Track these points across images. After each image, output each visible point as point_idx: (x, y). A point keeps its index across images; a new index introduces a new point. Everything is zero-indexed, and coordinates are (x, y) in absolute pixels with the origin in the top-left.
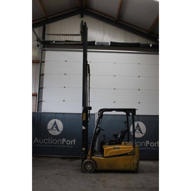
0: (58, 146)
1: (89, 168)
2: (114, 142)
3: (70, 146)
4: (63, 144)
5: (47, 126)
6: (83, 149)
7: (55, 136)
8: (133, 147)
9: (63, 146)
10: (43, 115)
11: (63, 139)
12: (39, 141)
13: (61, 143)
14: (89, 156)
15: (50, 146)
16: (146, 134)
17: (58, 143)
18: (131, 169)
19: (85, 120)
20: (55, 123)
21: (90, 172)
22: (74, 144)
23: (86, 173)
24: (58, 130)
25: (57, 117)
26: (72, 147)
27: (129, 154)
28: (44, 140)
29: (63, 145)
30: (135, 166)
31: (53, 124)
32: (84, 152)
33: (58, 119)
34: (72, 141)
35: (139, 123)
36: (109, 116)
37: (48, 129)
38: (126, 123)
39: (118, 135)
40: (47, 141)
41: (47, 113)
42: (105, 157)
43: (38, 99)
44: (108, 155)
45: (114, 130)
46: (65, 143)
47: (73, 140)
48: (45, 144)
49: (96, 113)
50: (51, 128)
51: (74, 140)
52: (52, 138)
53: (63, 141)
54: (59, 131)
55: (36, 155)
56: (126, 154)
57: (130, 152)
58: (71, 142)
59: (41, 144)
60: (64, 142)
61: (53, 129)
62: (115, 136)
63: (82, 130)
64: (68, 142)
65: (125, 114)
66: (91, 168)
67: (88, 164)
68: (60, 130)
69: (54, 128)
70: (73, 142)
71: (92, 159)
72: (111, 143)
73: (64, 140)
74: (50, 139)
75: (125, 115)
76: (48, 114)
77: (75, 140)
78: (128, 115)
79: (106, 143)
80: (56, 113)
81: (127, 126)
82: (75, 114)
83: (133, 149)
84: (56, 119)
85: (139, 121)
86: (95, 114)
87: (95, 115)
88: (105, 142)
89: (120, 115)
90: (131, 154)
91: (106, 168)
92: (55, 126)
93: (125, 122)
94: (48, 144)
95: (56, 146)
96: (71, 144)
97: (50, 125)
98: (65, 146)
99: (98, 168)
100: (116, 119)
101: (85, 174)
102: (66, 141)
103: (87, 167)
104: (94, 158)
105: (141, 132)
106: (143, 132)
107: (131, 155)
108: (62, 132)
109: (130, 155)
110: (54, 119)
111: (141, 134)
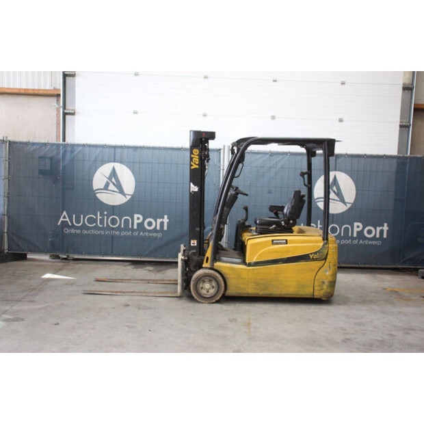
0: (123, 234)
1: (208, 292)
2: (274, 226)
3: (154, 234)
4: (135, 227)
5: (92, 180)
6: (192, 242)
8: (323, 239)
10: (79, 152)
11: (136, 216)
12: (72, 222)
14: (207, 262)
15: (103, 232)
16: (354, 204)
17: (122, 226)
18: (316, 293)
19: (197, 167)
20: (114, 173)
21: (210, 300)
22: (165, 228)
23: (200, 302)
24: (121, 191)
25: (118, 157)
26: (159, 235)
27: (311, 256)
28: (84, 218)
29: (135, 230)
30: (325, 287)
32: (195, 251)
33: (121, 162)
34: (159, 221)
35: (337, 177)
36: (258, 156)
37: (94, 189)
38: (306, 176)
39: (283, 208)
40: (95, 221)
41: (90, 146)
42: (249, 265)
43: (64, 108)
44: (257, 259)
45: (270, 192)
46: (141, 225)
47: (163, 218)
48: (89, 228)
49: (224, 146)
50: (102, 187)
51: (166, 217)
53: (136, 222)
54: (124, 195)
55: (65, 257)
56: (305, 258)
57: (315, 253)
58: (156, 224)
59: (77, 228)
61: (109, 188)
62: (276, 210)
64: (150, 224)
65: (303, 150)
66: (212, 291)
67: (204, 282)
69: (111, 187)
70: (162, 224)
71: (215, 268)
72: (264, 229)
73: (138, 219)
74: (100, 216)
75: (301, 154)
77: (168, 218)
78: (311, 154)
79: (250, 226)
80: (115, 147)
81: (306, 183)
82: (165, 149)
83: (322, 244)
84: (114, 162)
85: (339, 171)
86: (220, 150)
87: (220, 153)
88: (247, 224)
89: (289, 153)
90: (315, 257)
91: (251, 290)
92: (113, 180)
93: (302, 174)
94: (96, 228)
95: (117, 233)
96: (158, 228)
98: (141, 233)
99: (231, 291)
100: (276, 163)
101: (197, 305)
102: (144, 220)
103: (202, 288)
104: (220, 267)
105: (343, 200)
106: (346, 201)
107: (317, 260)
109: (313, 260)
111: (341, 204)
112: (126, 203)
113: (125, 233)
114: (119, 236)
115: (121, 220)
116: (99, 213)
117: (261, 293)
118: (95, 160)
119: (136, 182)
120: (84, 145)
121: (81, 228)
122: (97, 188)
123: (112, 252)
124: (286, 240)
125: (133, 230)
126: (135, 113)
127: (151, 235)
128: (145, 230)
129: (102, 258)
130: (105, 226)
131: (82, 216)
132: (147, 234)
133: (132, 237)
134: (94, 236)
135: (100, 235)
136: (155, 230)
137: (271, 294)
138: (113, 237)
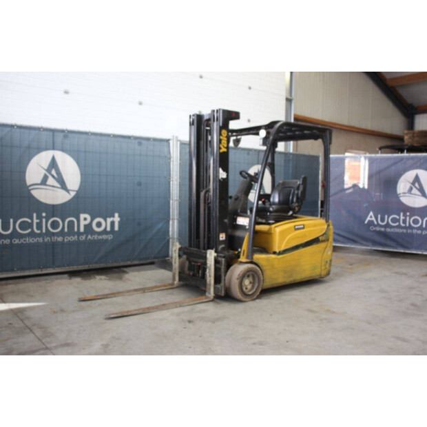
0: (67, 239)
3: (104, 237)
5: (25, 172)
7: (54, 206)
9: (84, 237)
11: (82, 216)
13: (76, 230)
15: (41, 240)
18: (322, 273)
20: (53, 164)
22: (116, 228)
26: (110, 237)
27: (320, 238)
28: (15, 223)
29: (82, 234)
30: (328, 266)
31: (46, 166)
32: (223, 246)
33: (63, 150)
34: (109, 220)
40: (30, 225)
41: (21, 127)
46: (88, 228)
47: (113, 216)
50: (39, 182)
51: (117, 215)
52: (44, 214)
53: (83, 223)
54: (68, 191)
57: (323, 235)
58: (106, 224)
60: (85, 226)
63: (220, 180)
64: (99, 225)
68: (69, 186)
69: (51, 181)
70: (113, 223)
73: (85, 219)
74: (37, 218)
76: (27, 131)
77: (119, 216)
80: (53, 131)
82: (115, 136)
83: (326, 226)
84: (53, 149)
91: (281, 279)
92: (53, 172)
94: (32, 234)
95: (60, 239)
96: (108, 229)
97: (35, 170)
98: (89, 237)
108: (78, 192)
110: (46, 149)
112: (69, 201)
113: (69, 238)
114: (63, 243)
115: (63, 222)
116: (35, 215)
117: (288, 280)
118: (29, 147)
119: (81, 174)
120: (12, 126)
121: (11, 236)
122: (31, 183)
123: (54, 264)
124: (304, 225)
125: (79, 234)
126: (66, 92)
127: (100, 237)
128: (93, 232)
129: (40, 272)
130: (44, 231)
131: (11, 221)
132: (96, 237)
133: (78, 243)
134: (30, 244)
135: (37, 245)
136: (105, 232)
137: (294, 280)
138: (54, 244)
